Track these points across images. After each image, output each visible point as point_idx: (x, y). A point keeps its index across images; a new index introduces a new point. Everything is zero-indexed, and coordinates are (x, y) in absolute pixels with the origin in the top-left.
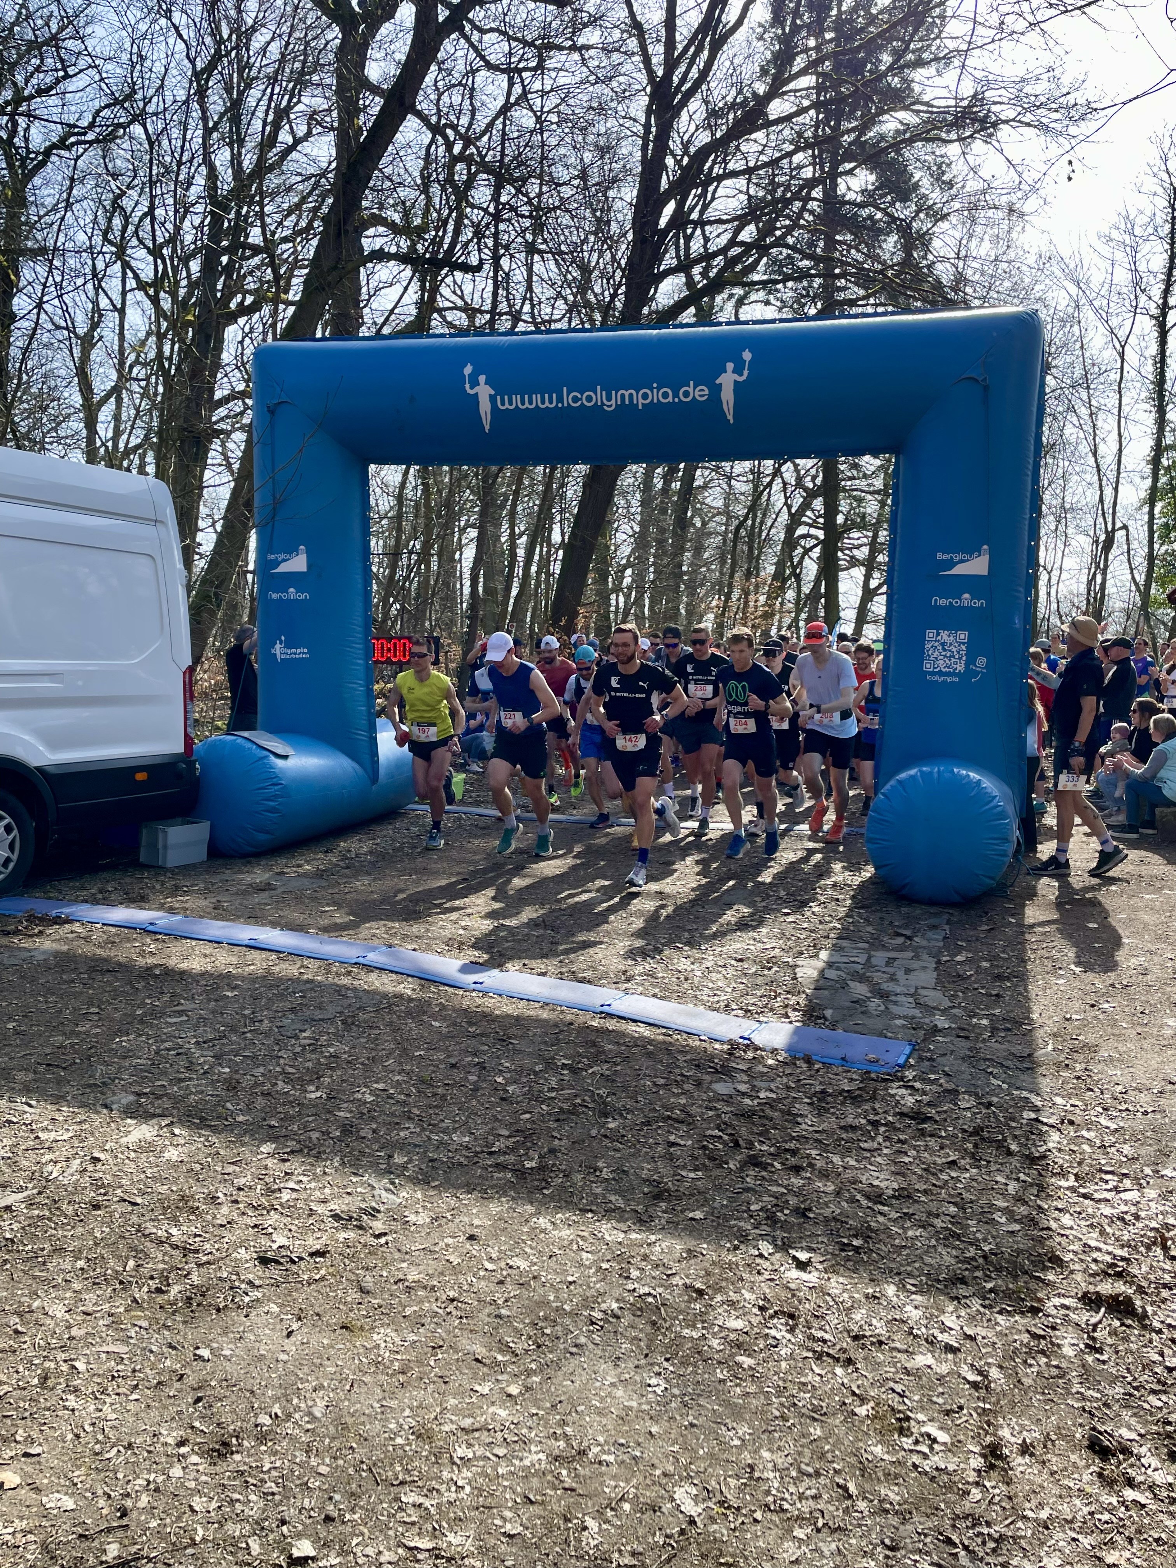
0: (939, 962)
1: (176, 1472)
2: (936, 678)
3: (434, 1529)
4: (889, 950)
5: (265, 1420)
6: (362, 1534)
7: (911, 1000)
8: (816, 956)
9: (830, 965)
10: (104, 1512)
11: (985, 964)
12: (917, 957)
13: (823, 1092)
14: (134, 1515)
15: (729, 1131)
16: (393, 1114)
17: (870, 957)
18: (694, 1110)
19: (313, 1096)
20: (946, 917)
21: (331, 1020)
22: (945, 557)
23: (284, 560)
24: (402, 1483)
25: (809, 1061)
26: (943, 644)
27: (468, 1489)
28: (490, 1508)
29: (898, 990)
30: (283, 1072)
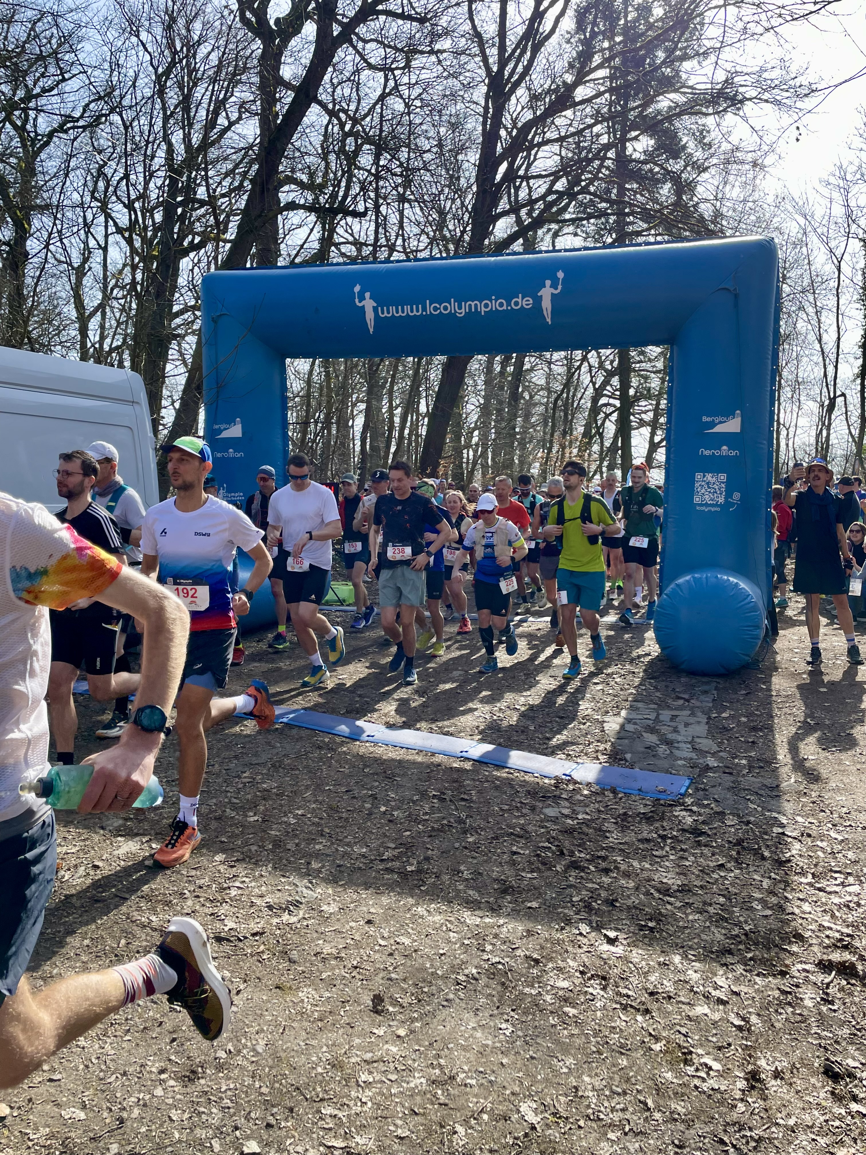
0: (709, 718)
1: (159, 1092)
2: (704, 508)
3: (346, 1133)
4: (672, 709)
5: (222, 1054)
6: (294, 1137)
7: (689, 746)
8: (619, 714)
9: (628, 720)
10: (107, 1121)
11: (744, 719)
12: (693, 714)
13: (625, 814)
14: (129, 1123)
15: (556, 843)
16: (310, 833)
17: (658, 715)
18: (530, 828)
19: (252, 819)
20: (715, 684)
21: (264, 764)
22: (709, 419)
23: (225, 429)
24: (322, 1100)
25: (614, 791)
26: (708, 483)
27: (370, 1104)
28: (386, 1118)
29: (680, 738)
30: (230, 802)
